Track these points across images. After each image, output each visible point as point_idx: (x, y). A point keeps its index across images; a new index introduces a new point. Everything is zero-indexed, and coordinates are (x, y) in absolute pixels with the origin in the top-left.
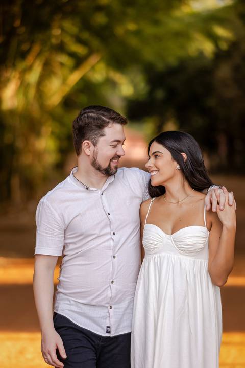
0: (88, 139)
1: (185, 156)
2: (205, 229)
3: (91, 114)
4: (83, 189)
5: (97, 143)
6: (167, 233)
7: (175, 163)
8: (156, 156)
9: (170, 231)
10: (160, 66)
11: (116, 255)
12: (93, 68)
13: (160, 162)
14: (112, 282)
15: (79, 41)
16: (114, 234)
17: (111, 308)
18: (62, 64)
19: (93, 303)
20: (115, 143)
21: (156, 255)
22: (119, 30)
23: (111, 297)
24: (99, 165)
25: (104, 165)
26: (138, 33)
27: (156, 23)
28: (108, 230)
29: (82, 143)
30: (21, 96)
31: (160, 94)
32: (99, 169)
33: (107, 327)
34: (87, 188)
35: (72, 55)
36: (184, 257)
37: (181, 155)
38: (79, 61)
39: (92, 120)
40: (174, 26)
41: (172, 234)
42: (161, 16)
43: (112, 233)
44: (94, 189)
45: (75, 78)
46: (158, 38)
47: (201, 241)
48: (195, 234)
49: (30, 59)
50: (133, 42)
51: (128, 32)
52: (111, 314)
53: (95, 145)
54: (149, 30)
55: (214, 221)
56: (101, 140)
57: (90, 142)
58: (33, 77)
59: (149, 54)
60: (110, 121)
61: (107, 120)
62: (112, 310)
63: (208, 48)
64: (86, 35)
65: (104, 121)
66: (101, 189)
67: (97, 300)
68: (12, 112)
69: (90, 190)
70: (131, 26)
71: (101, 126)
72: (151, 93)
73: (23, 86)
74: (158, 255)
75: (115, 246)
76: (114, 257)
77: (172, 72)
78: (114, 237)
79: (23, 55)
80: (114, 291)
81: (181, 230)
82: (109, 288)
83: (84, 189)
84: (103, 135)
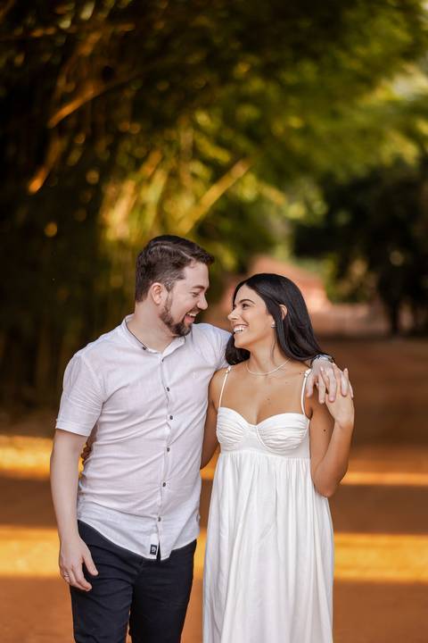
0: (159, 282)
1: (284, 309)
2: (303, 417)
3: (165, 247)
4: (138, 348)
5: (172, 287)
6: (250, 422)
7: (271, 318)
8: (244, 305)
9: (255, 418)
10: (342, 177)
11: (171, 448)
12: (240, 180)
13: (249, 314)
14: (164, 485)
15: (220, 143)
16: (171, 418)
17: (159, 520)
18: (194, 176)
19: (135, 511)
20: (197, 290)
21: (234, 453)
22: (278, 128)
23: (161, 507)
24: (172, 318)
25: (177, 320)
26: (306, 131)
27: (335, 115)
28: (164, 412)
29: (149, 286)
30: (135, 222)
31: (343, 218)
32: (169, 324)
33: (152, 546)
34: (144, 349)
35: (208, 162)
36: (274, 456)
37: (280, 307)
38: (218, 172)
39: (167, 256)
40: (361, 119)
41: (258, 423)
42: (341, 107)
43: (169, 416)
44: (154, 351)
45: (213, 195)
46: (336, 138)
47: (298, 434)
48: (290, 424)
49: (147, 170)
50: (298, 145)
51: (289, 130)
52: (160, 529)
53: (168, 290)
54: (322, 127)
55: (316, 408)
56: (179, 284)
57: (162, 286)
58: (152, 194)
59: (322, 160)
60: (192, 258)
61: (189, 257)
62: (161, 522)
63: (410, 152)
64: (228, 135)
65: (183, 257)
66: (162, 353)
67: (141, 508)
68: (122, 244)
69: (148, 352)
70: (295, 122)
71: (180, 265)
72: (330, 216)
73: (139, 207)
74: (238, 452)
75: (173, 435)
76: (168, 450)
77: (360, 185)
78: (171, 422)
79: (138, 163)
80: (165, 497)
81: (270, 419)
82: (159, 493)
83: (140, 349)
84: (181, 278)
